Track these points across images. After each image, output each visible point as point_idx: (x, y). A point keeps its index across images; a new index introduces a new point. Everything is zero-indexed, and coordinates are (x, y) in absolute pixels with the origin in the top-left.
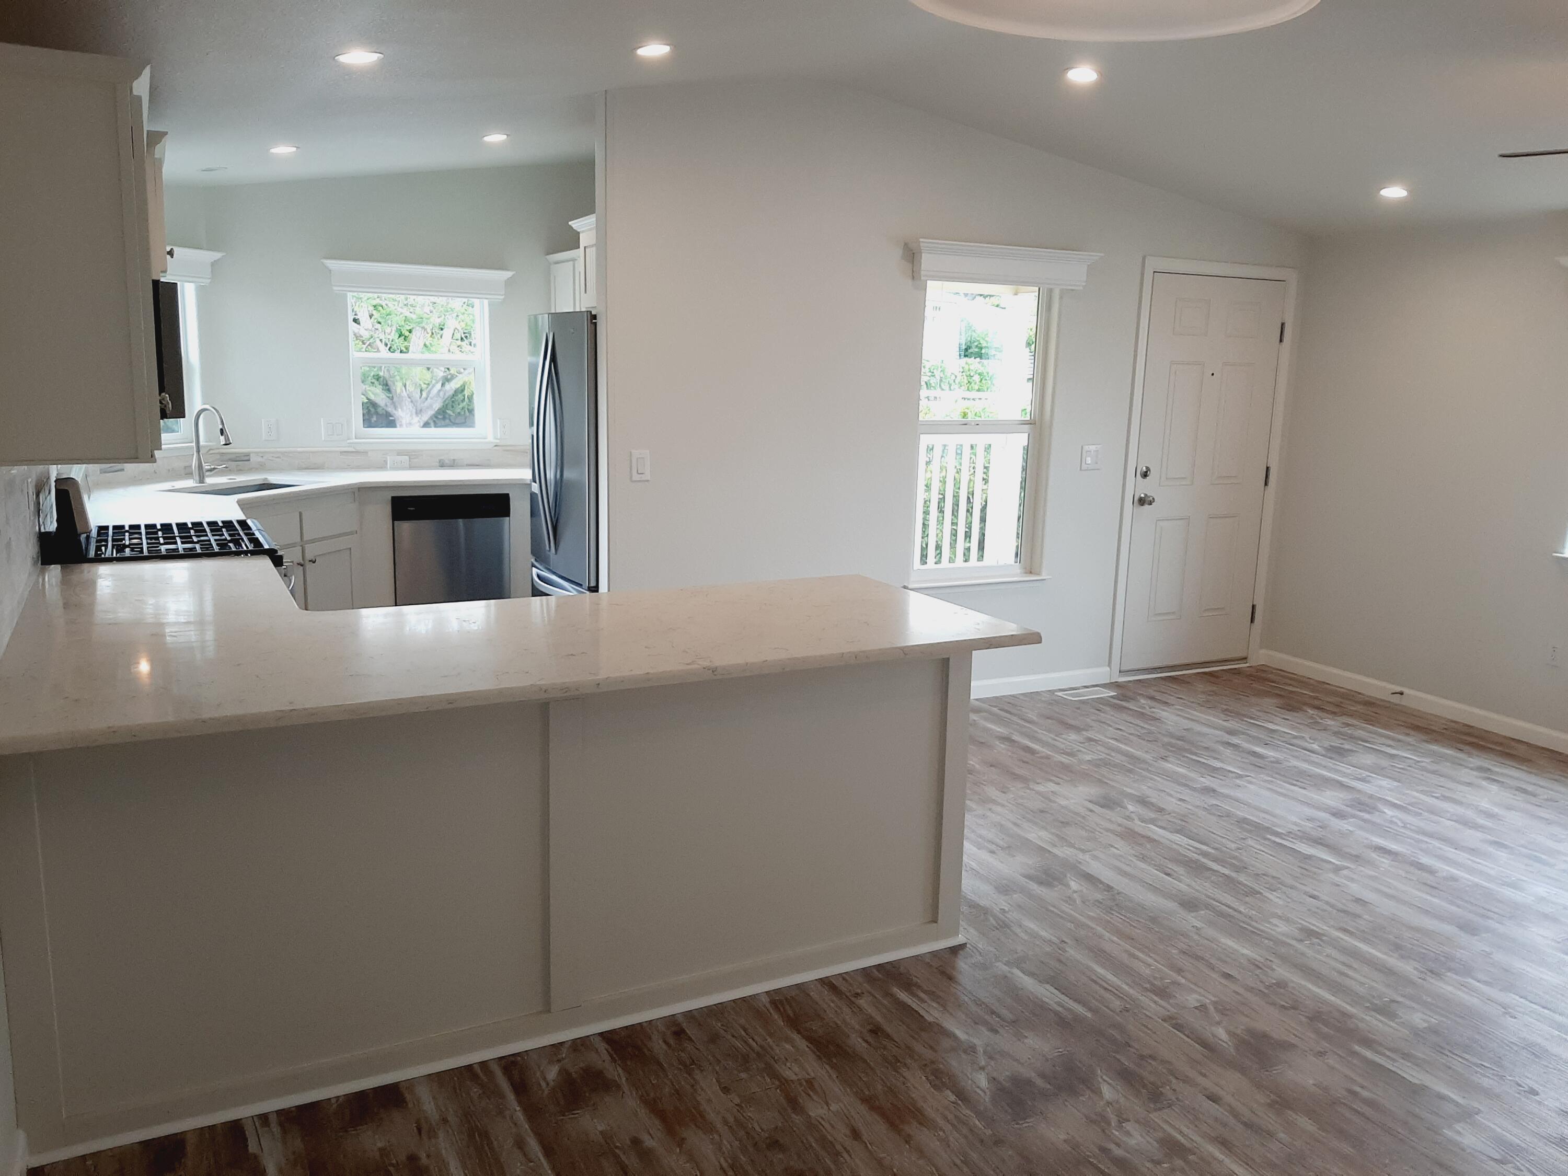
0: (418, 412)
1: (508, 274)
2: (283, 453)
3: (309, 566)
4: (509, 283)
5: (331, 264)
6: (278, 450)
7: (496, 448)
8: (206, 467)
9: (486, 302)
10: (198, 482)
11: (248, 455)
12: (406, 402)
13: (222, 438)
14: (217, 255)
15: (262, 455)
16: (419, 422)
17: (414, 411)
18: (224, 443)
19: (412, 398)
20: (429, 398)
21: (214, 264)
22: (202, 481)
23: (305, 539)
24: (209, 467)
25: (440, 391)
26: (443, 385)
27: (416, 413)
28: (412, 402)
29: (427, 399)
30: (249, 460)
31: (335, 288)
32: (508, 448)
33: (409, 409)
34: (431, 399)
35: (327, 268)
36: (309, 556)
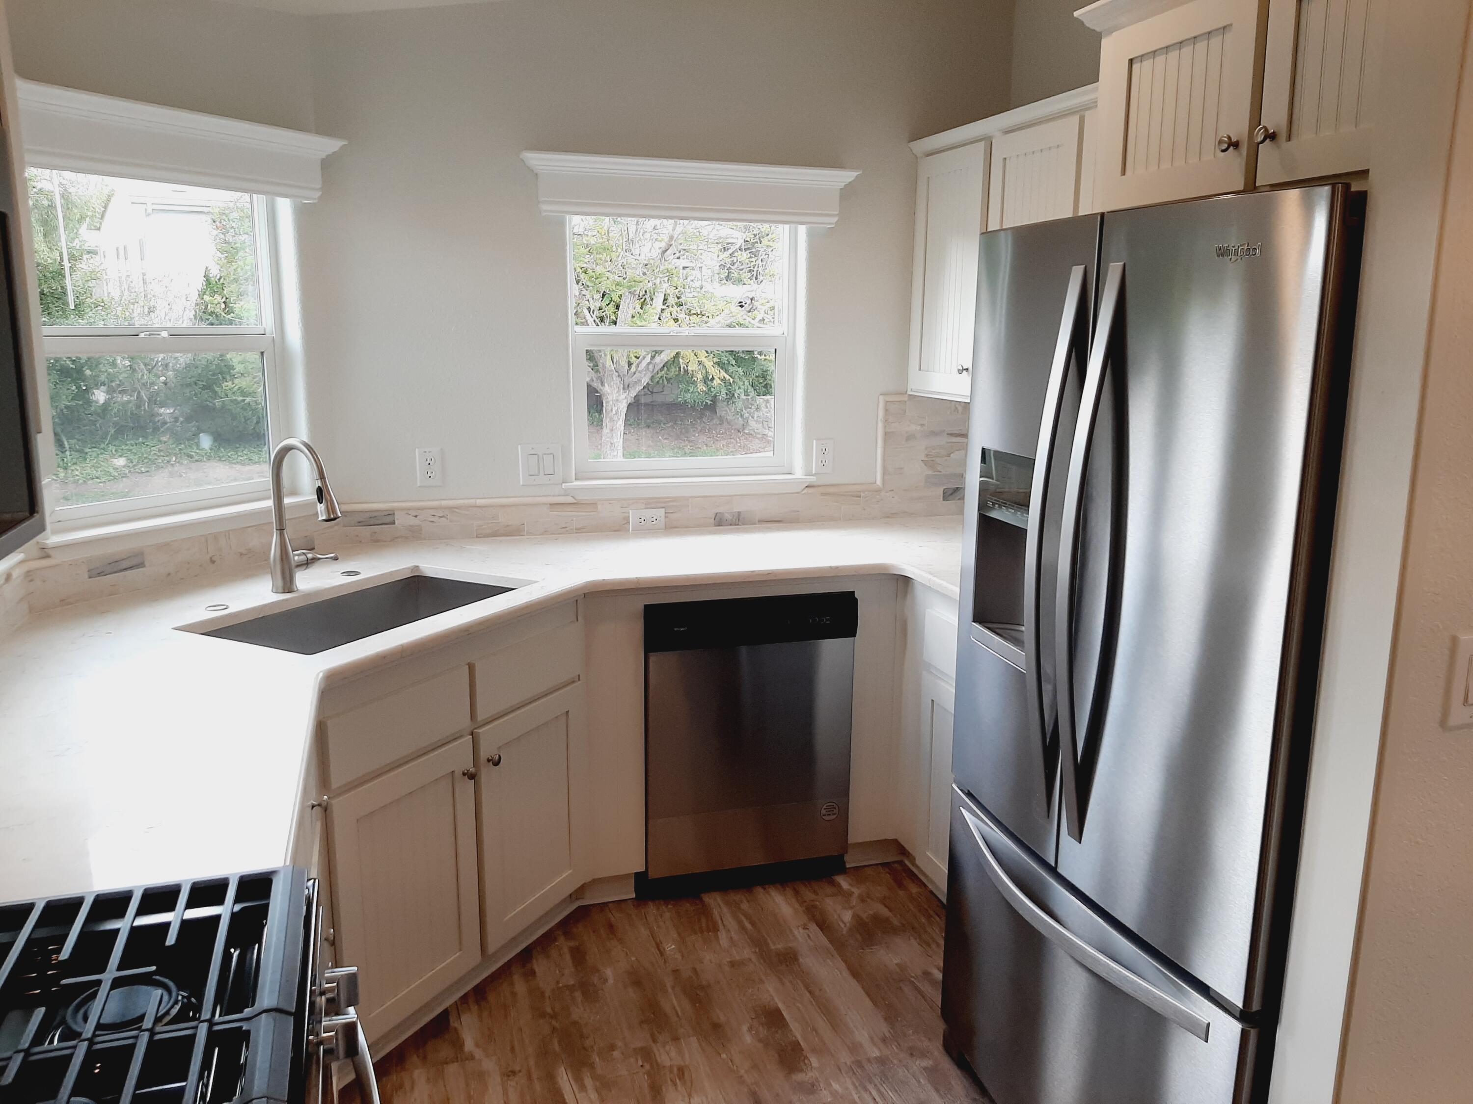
0: (626, 386)
1: (845, 177)
2: (451, 509)
3: (487, 774)
4: (848, 193)
5: (537, 160)
6: (444, 503)
7: (810, 490)
8: (297, 557)
9: (802, 230)
10: (281, 590)
11: (391, 513)
12: (614, 376)
13: (321, 507)
14: (330, 145)
15: (415, 514)
16: (626, 398)
17: (622, 386)
18: (324, 518)
19: (620, 372)
20: (637, 373)
21: (328, 164)
22: (288, 585)
23: (481, 716)
24: (303, 558)
25: (649, 364)
26: (653, 357)
27: (624, 388)
28: (619, 376)
29: (635, 374)
30: (394, 523)
31: (544, 207)
32: (831, 490)
33: (616, 384)
34: (640, 372)
35: (530, 170)
36: (486, 751)
